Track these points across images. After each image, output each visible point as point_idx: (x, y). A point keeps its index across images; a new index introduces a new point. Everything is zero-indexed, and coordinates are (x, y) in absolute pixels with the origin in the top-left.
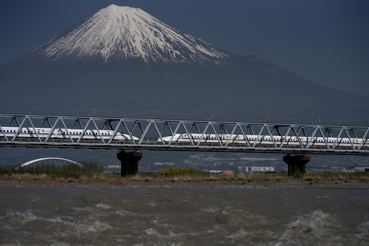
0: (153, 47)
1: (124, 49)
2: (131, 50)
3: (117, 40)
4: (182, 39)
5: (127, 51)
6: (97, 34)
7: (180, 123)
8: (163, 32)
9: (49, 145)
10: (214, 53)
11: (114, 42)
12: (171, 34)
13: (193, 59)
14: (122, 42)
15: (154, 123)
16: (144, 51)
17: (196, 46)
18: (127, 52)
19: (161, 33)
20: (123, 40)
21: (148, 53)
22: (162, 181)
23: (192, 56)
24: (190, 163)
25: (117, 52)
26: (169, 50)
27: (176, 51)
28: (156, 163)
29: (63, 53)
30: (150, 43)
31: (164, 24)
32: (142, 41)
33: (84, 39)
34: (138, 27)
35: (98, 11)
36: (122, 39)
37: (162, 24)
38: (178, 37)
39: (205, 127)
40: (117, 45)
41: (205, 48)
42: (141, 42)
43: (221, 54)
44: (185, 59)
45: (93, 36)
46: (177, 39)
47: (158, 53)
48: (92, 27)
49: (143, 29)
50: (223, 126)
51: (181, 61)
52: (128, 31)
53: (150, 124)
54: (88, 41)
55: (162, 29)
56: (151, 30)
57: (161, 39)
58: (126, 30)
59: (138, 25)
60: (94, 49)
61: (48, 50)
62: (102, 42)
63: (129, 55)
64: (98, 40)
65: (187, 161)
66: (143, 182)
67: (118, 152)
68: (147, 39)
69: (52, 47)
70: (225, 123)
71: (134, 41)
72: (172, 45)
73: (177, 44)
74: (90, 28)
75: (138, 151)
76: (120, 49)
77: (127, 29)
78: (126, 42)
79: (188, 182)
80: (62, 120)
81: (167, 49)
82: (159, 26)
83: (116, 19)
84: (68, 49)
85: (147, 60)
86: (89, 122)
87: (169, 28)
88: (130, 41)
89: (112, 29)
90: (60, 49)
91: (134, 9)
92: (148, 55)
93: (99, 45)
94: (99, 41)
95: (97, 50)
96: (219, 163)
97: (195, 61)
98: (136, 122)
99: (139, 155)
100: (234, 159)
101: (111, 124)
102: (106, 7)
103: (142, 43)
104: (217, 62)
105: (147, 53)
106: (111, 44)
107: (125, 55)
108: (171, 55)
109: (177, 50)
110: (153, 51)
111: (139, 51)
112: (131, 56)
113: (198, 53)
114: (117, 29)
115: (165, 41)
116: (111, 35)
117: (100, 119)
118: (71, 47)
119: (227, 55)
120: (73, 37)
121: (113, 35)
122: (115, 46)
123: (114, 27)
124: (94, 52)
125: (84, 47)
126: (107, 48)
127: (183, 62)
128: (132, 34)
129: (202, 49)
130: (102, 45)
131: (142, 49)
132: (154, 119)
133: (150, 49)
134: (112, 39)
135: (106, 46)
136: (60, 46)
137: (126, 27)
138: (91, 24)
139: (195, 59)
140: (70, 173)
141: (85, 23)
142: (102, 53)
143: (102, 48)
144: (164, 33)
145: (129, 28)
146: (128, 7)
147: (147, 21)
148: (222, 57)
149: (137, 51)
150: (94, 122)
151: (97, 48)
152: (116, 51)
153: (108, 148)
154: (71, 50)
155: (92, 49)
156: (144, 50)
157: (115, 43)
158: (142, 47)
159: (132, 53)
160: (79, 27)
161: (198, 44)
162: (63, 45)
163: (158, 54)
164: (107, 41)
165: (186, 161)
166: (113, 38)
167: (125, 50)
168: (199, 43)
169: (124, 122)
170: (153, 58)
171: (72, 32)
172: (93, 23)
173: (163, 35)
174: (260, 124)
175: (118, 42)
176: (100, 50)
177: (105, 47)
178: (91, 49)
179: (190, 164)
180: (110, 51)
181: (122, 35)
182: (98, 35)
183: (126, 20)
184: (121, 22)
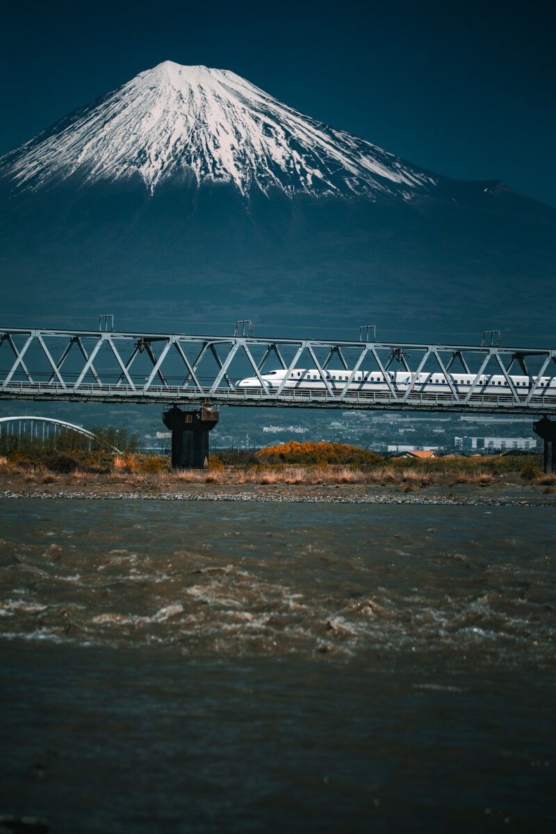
0: (260, 160)
1: (193, 165)
2: (210, 167)
3: (178, 143)
4: (327, 143)
5: (201, 169)
6: (131, 130)
7: (303, 346)
8: (282, 125)
9: (13, 394)
10: (401, 174)
11: (170, 149)
12: (302, 131)
13: (352, 189)
14: (188, 148)
15: (245, 346)
16: (239, 170)
17: (360, 158)
18: (200, 171)
19: (280, 127)
20: (190, 143)
21: (248, 174)
22: (241, 481)
23: (351, 181)
24: (344, 428)
25: (178, 171)
26: (298, 167)
27: (314, 170)
28: (266, 429)
29: (53, 173)
30: (253, 151)
31: (285, 106)
32: (236, 146)
33: (101, 142)
34: (226, 113)
35: (135, 76)
36: (189, 140)
37: (282, 108)
38: (317, 136)
39: (359, 355)
40: (177, 155)
41: (379, 162)
42: (233, 148)
43: (417, 176)
44: (335, 187)
45: (122, 135)
46: (315, 142)
47: (272, 173)
48: (119, 112)
49: (238, 118)
50: (399, 354)
51: (324, 193)
52: (204, 123)
53: (236, 348)
54: (110, 146)
55: (282, 118)
56: (256, 121)
57: (279, 142)
58: (199, 119)
59: (227, 108)
60: (124, 164)
61: (18, 166)
62: (144, 148)
63: (205, 179)
64: (134, 143)
65: (338, 424)
66: (200, 485)
67: (166, 411)
68: (246, 141)
69: (28, 158)
70: (404, 348)
71: (217, 147)
72: (304, 156)
73: (316, 153)
74: (115, 115)
75: (209, 409)
76: (184, 164)
77: (202, 118)
78: (198, 149)
79: (295, 486)
80: (41, 339)
81: (292, 166)
82: (274, 112)
83: (175, 95)
84: (65, 163)
85: (246, 189)
86: (100, 343)
87: (297, 115)
88: (207, 145)
89: (167, 118)
90: (45, 164)
91: (218, 70)
92: (248, 179)
93: (136, 155)
94: (136, 145)
95: (132, 167)
96: (410, 428)
97: (356, 193)
98: (205, 344)
99: (212, 418)
100: (444, 420)
101: (151, 348)
102: (151, 68)
103: (234, 151)
104: (407, 197)
105: (246, 174)
106: (163, 152)
107: (196, 178)
108: (302, 178)
109: (316, 168)
110: (260, 170)
111: (227, 169)
112: (210, 181)
113: (365, 175)
114: (177, 118)
115: (288, 146)
116: (164, 132)
117: (125, 336)
118: (72, 160)
119: (431, 180)
120: (76, 136)
121: (169, 131)
122: (172, 158)
123: (170, 114)
124: (125, 170)
125: (102, 160)
126: (154, 163)
127: (330, 195)
128: (212, 130)
129: (374, 166)
130: (142, 156)
131: (236, 165)
132: (245, 337)
133: (254, 164)
134: (165, 142)
135: (153, 157)
136: (45, 156)
137: (198, 113)
138: (117, 107)
139: (356, 188)
140: (59, 456)
141: (105, 104)
142: (144, 174)
143: (143, 163)
144: (286, 127)
145: (205, 116)
146: (203, 67)
147: (246, 99)
148: (420, 184)
149: (224, 169)
150: (112, 344)
151: (132, 163)
152: (174, 168)
153: (144, 400)
154: (71, 166)
155: (120, 164)
156: (241, 166)
157: (173, 151)
158: (235, 160)
159: (212, 175)
160: (90, 112)
161: (365, 154)
162: (54, 155)
163: (271, 175)
164: (155, 146)
165: (333, 424)
166: (169, 139)
167: (196, 167)
168: (367, 151)
169: (178, 343)
170: (260, 186)
171: (76, 125)
172: (122, 103)
173: (283, 132)
174: (483, 350)
175: (180, 147)
176: (139, 167)
177: (150, 161)
178: (117, 163)
179: (343, 430)
180: (162, 168)
181: (188, 131)
182: (135, 132)
183: (199, 98)
184: (186, 101)
